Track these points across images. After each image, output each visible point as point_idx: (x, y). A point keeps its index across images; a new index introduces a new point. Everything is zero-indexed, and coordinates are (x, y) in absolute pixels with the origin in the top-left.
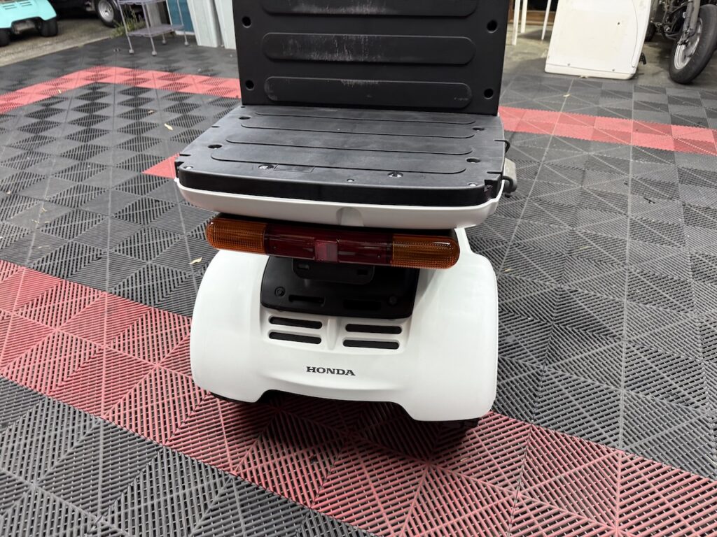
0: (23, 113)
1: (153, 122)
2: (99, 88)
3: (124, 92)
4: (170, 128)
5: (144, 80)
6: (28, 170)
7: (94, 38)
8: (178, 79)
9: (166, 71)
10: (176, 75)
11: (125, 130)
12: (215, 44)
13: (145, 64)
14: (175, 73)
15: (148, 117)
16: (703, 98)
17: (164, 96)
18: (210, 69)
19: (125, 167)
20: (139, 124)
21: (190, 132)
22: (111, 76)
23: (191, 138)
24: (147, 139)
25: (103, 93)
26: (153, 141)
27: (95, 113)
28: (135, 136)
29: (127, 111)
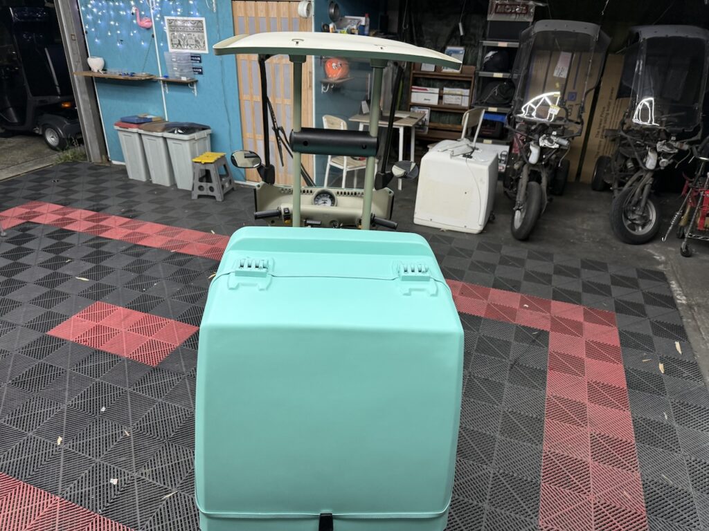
1: (68, 273)
2: (29, 229)
3: (50, 236)
5: (72, 221)
7: (40, 163)
8: (102, 220)
9: (93, 210)
10: (102, 215)
11: (40, 283)
12: (143, 179)
13: (77, 201)
14: (101, 213)
15: (65, 267)
16: (529, 257)
17: (84, 241)
18: (133, 209)
19: (32, 326)
20: (55, 275)
21: (98, 286)
22: (43, 214)
23: (97, 293)
24: (58, 293)
25: (30, 236)
26: (63, 296)
27: (18, 261)
28: (49, 290)
29: (48, 259)
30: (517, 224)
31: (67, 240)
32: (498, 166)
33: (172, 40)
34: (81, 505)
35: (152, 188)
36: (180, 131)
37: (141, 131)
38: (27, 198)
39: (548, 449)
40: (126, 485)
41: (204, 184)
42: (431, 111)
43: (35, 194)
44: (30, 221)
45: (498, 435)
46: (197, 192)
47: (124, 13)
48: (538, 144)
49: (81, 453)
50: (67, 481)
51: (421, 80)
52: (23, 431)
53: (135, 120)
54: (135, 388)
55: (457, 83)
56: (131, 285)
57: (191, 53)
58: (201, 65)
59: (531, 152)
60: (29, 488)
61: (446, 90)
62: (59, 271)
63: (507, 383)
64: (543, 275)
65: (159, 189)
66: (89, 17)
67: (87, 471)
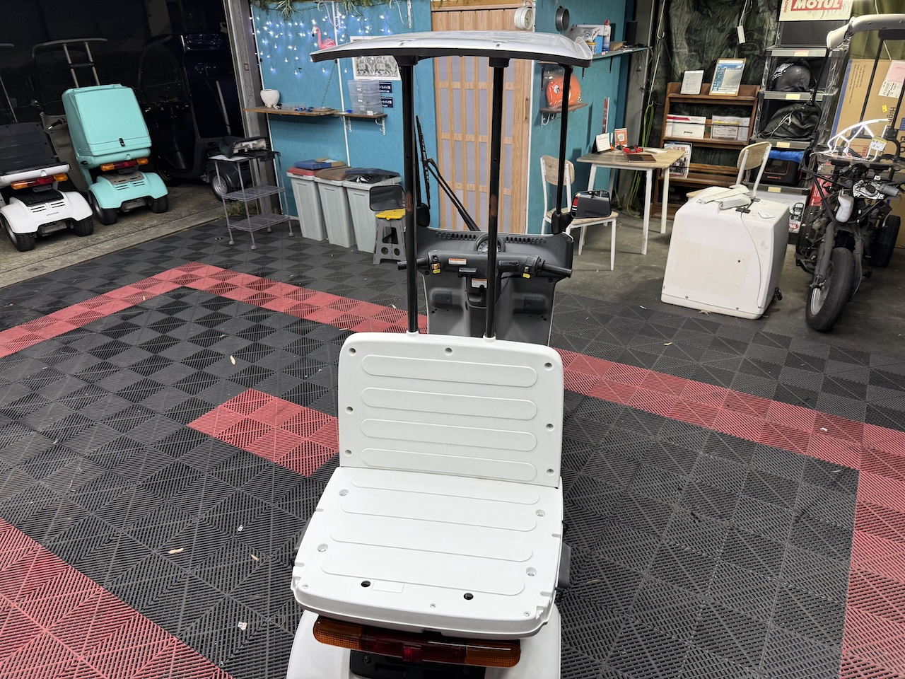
0: (100, 328)
1: (220, 351)
2: (184, 295)
3: (205, 305)
4: (233, 361)
5: (232, 287)
6: (81, 412)
7: (205, 217)
8: (266, 287)
9: (257, 275)
10: (266, 281)
11: (188, 362)
12: (319, 238)
13: (240, 262)
14: (266, 278)
15: (218, 343)
16: (831, 357)
17: (243, 313)
18: (303, 274)
19: (173, 416)
20: (205, 353)
21: (253, 369)
22: (201, 278)
23: (251, 378)
24: (207, 376)
25: (184, 304)
26: (212, 379)
27: (167, 334)
28: (196, 371)
29: (200, 333)
30: (815, 308)
31: (223, 311)
32: (788, 223)
33: (357, 66)
34: (201, 652)
35: (329, 250)
36: (363, 179)
37: (317, 179)
38: (185, 259)
39: (851, 655)
40: (256, 633)
41: (388, 246)
42: (694, 149)
43: (196, 253)
44: (186, 286)
45: (770, 623)
46: (380, 256)
47: (304, 35)
48: (851, 194)
49: (208, 583)
50: (189, 619)
51: (681, 106)
52: (147, 547)
53: (311, 165)
54: (281, 504)
55: (732, 110)
56: (291, 370)
57: (380, 81)
58: (391, 95)
59: (839, 205)
60: (144, 622)
61: (716, 119)
62: (210, 348)
63: (788, 545)
64: (851, 384)
65: (336, 251)
66: (265, 42)
67: (212, 608)
